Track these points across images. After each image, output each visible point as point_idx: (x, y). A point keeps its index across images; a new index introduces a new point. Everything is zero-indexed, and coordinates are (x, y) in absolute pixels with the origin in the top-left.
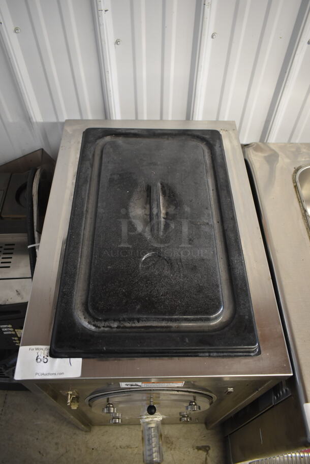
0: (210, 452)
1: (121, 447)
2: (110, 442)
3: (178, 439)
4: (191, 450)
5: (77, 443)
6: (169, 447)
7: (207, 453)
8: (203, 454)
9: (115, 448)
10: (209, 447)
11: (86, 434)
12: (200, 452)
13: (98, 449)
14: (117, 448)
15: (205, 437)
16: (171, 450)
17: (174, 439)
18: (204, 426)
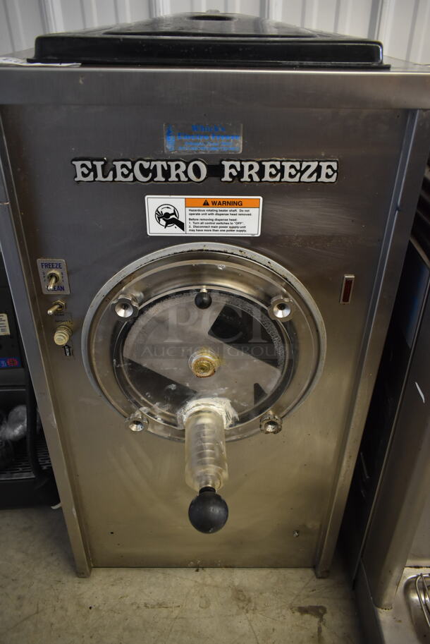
0: (325, 616)
1: (146, 605)
2: (127, 596)
3: (261, 594)
4: (288, 613)
5: (61, 596)
6: (243, 608)
7: (321, 620)
8: (313, 621)
9: (134, 607)
10: (325, 611)
11: (79, 583)
12: (307, 616)
13: (100, 608)
14: (138, 607)
15: (313, 591)
16: (247, 612)
17: (252, 594)
18: (310, 572)
